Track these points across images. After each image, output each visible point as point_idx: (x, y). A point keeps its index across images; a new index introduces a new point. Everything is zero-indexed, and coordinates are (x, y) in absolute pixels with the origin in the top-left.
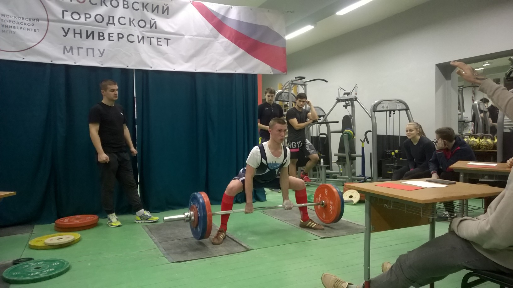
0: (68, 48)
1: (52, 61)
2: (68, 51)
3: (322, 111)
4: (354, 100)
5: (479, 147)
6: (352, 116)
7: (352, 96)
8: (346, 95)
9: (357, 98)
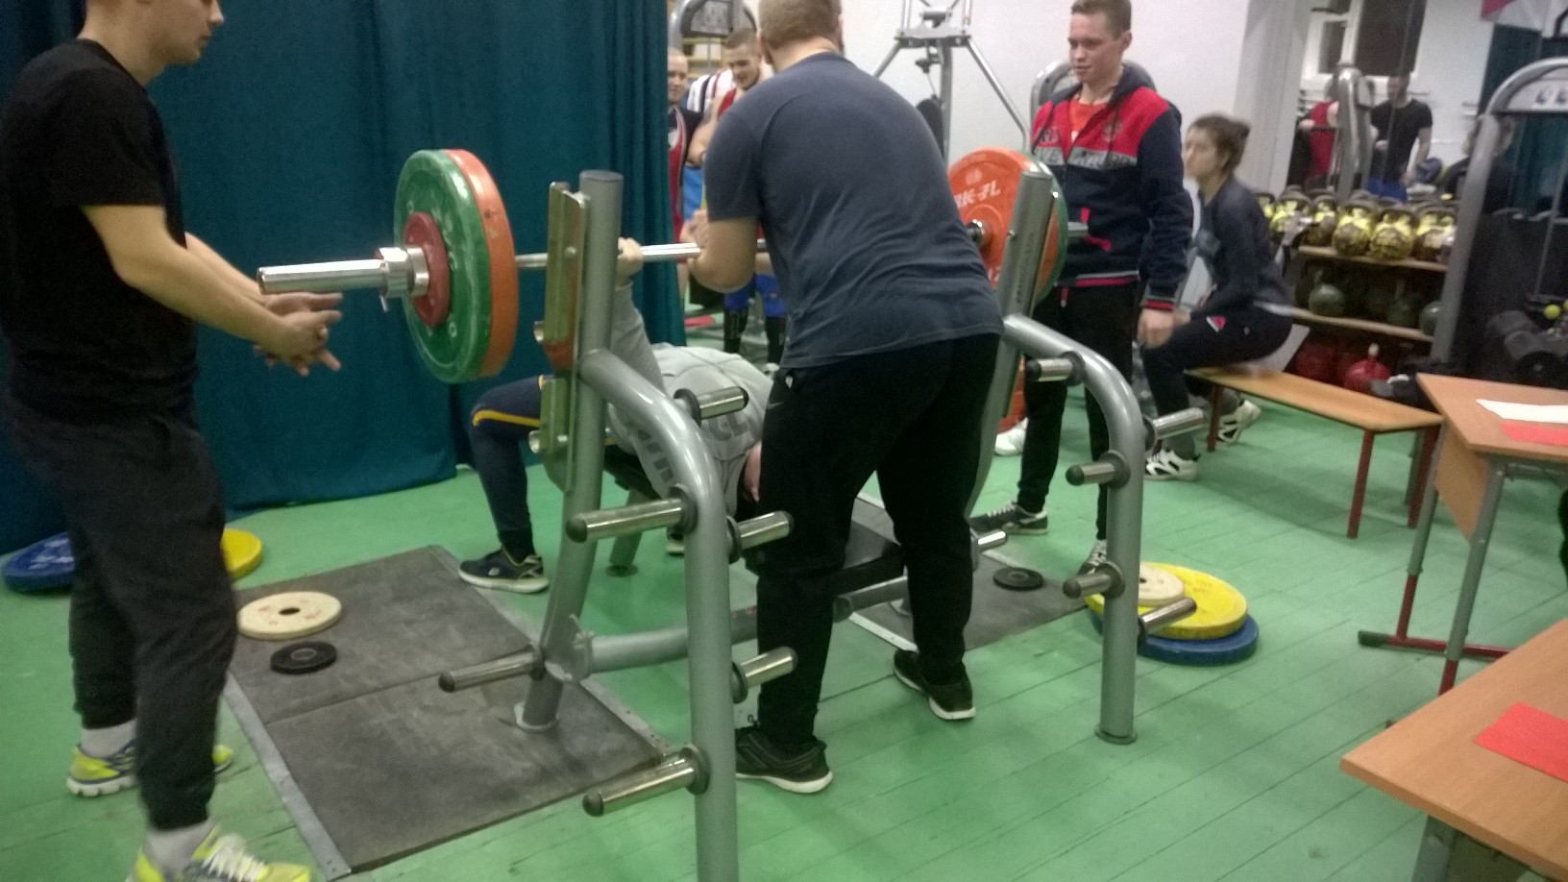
4: (956, 45)
5: (1367, 248)
6: (941, 102)
7: (952, 27)
8: (929, 24)
9: (969, 37)
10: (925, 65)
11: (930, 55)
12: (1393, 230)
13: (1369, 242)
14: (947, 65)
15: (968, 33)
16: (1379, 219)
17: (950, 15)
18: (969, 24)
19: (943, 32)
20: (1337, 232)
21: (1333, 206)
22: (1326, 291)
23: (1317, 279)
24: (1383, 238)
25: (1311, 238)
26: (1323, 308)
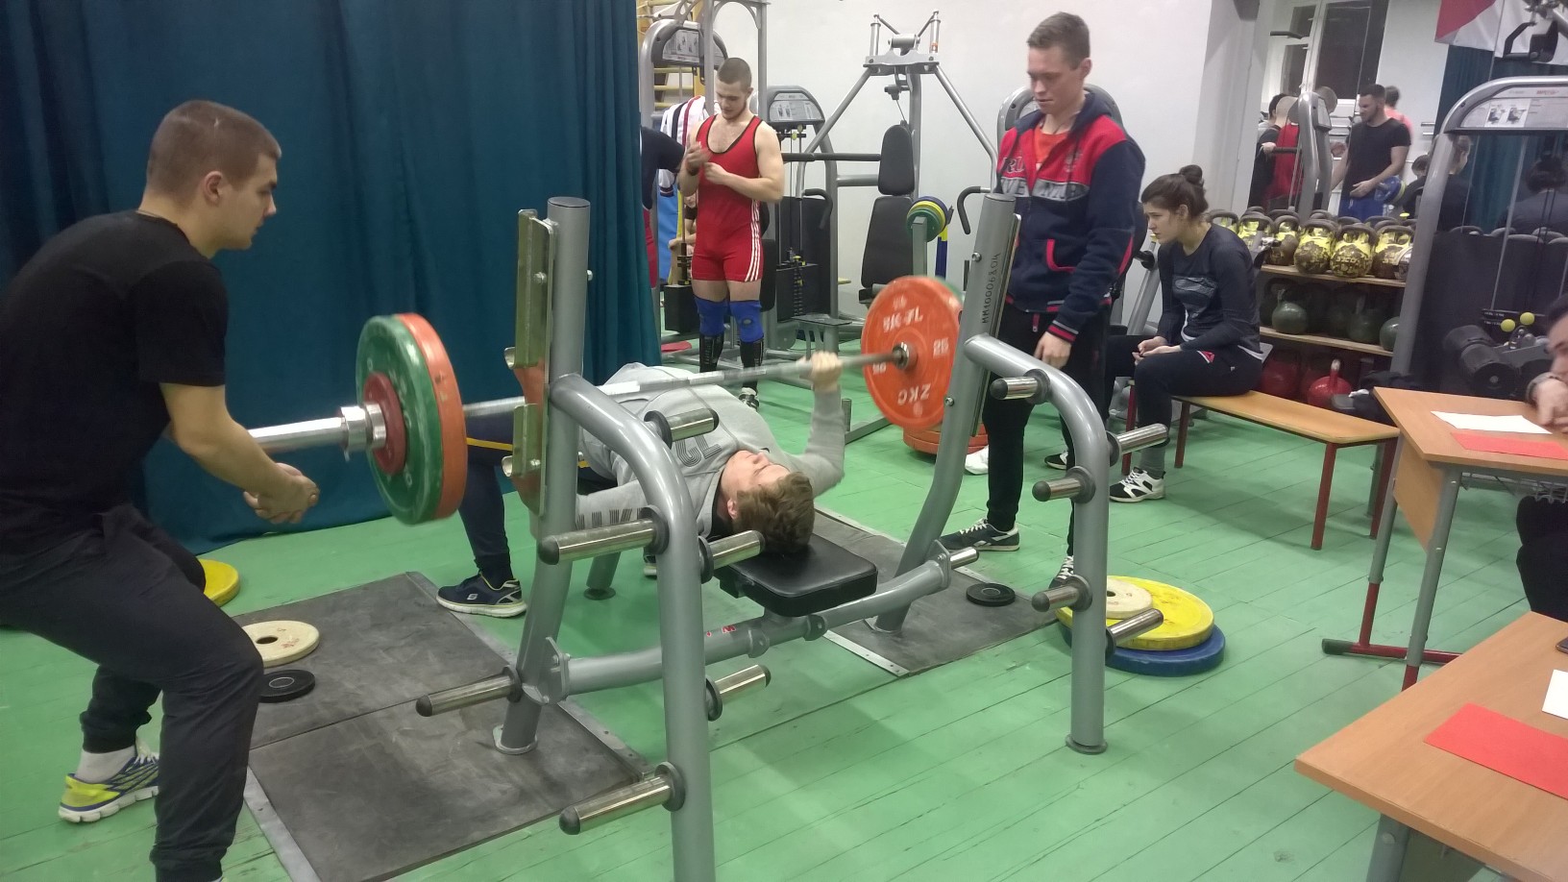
3: (812, 104)
4: (924, 72)
5: (1328, 267)
6: (910, 127)
7: (920, 54)
8: (898, 51)
9: (938, 64)
10: (894, 92)
11: (898, 82)
12: (1353, 248)
13: (1329, 259)
14: (916, 92)
15: (935, 61)
16: (1339, 238)
17: (918, 42)
18: (936, 50)
19: (910, 59)
20: (1298, 251)
21: (1294, 228)
22: (1288, 309)
23: (1279, 298)
24: (1343, 255)
25: (1274, 257)
26: (1286, 325)
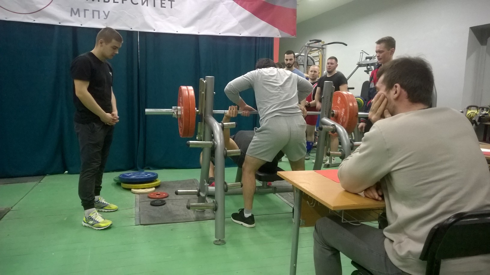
0: (75, 10)
1: (60, 23)
2: (75, 13)
8: (368, 60)
10: (367, 72)
